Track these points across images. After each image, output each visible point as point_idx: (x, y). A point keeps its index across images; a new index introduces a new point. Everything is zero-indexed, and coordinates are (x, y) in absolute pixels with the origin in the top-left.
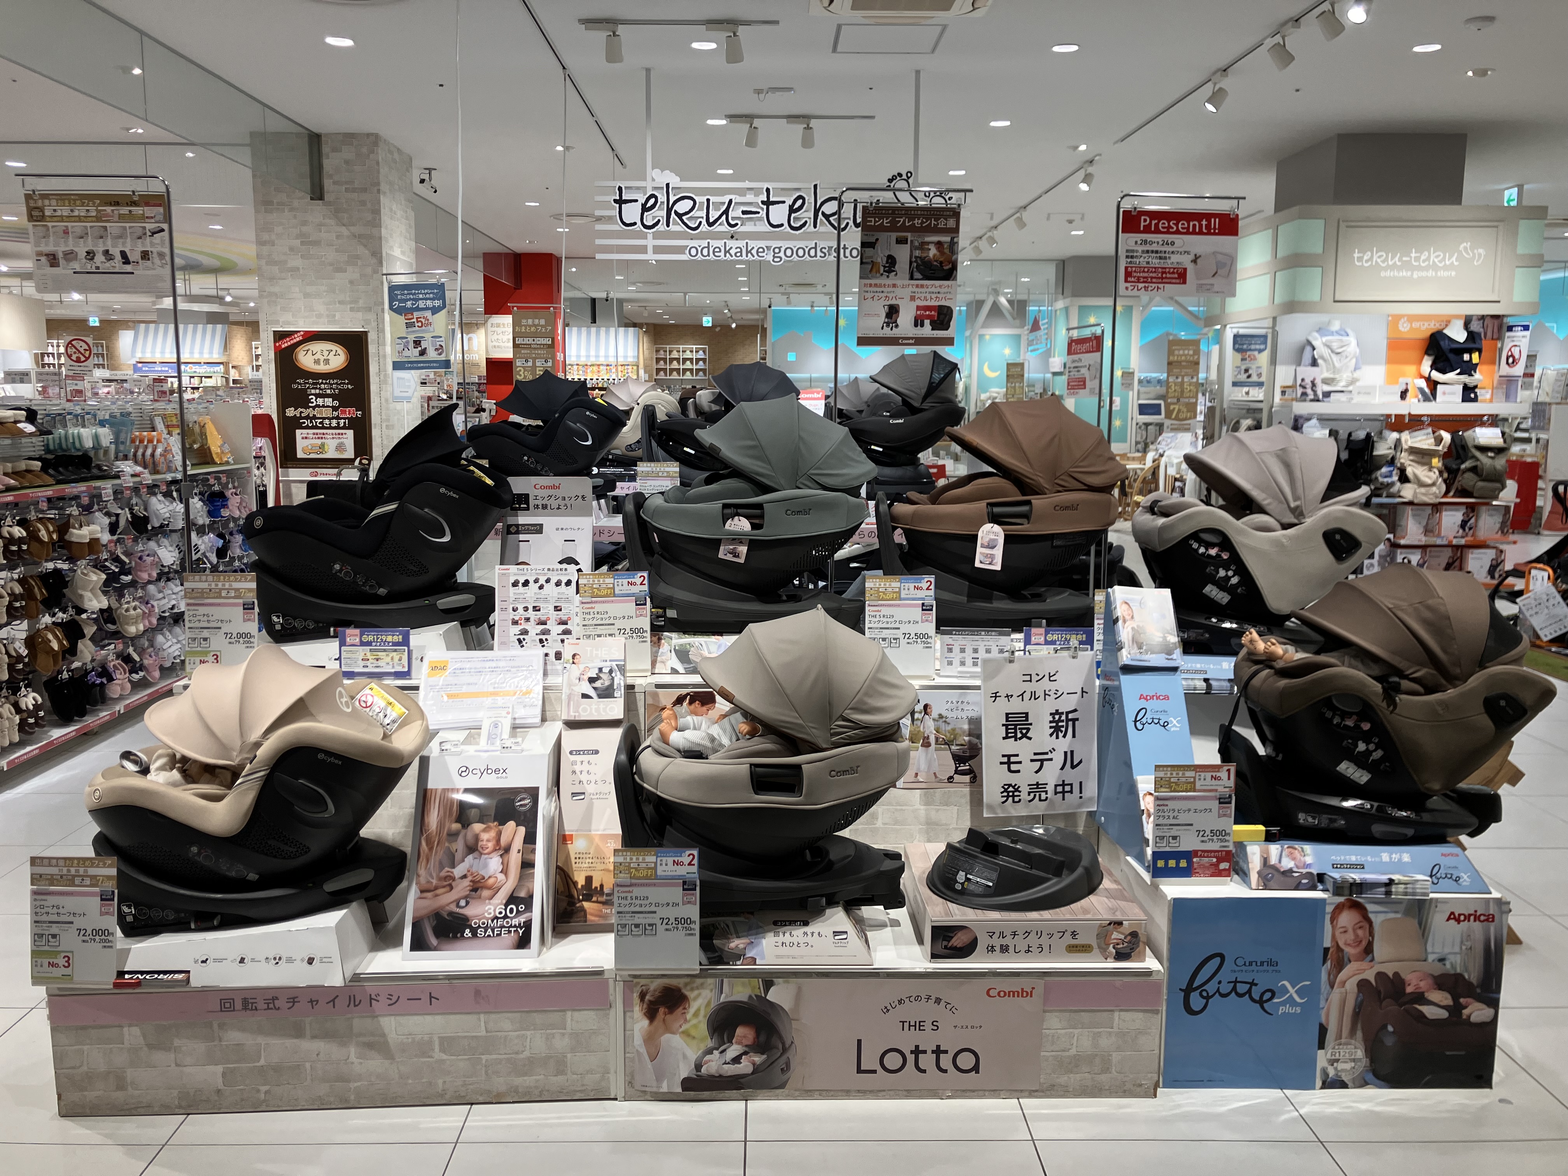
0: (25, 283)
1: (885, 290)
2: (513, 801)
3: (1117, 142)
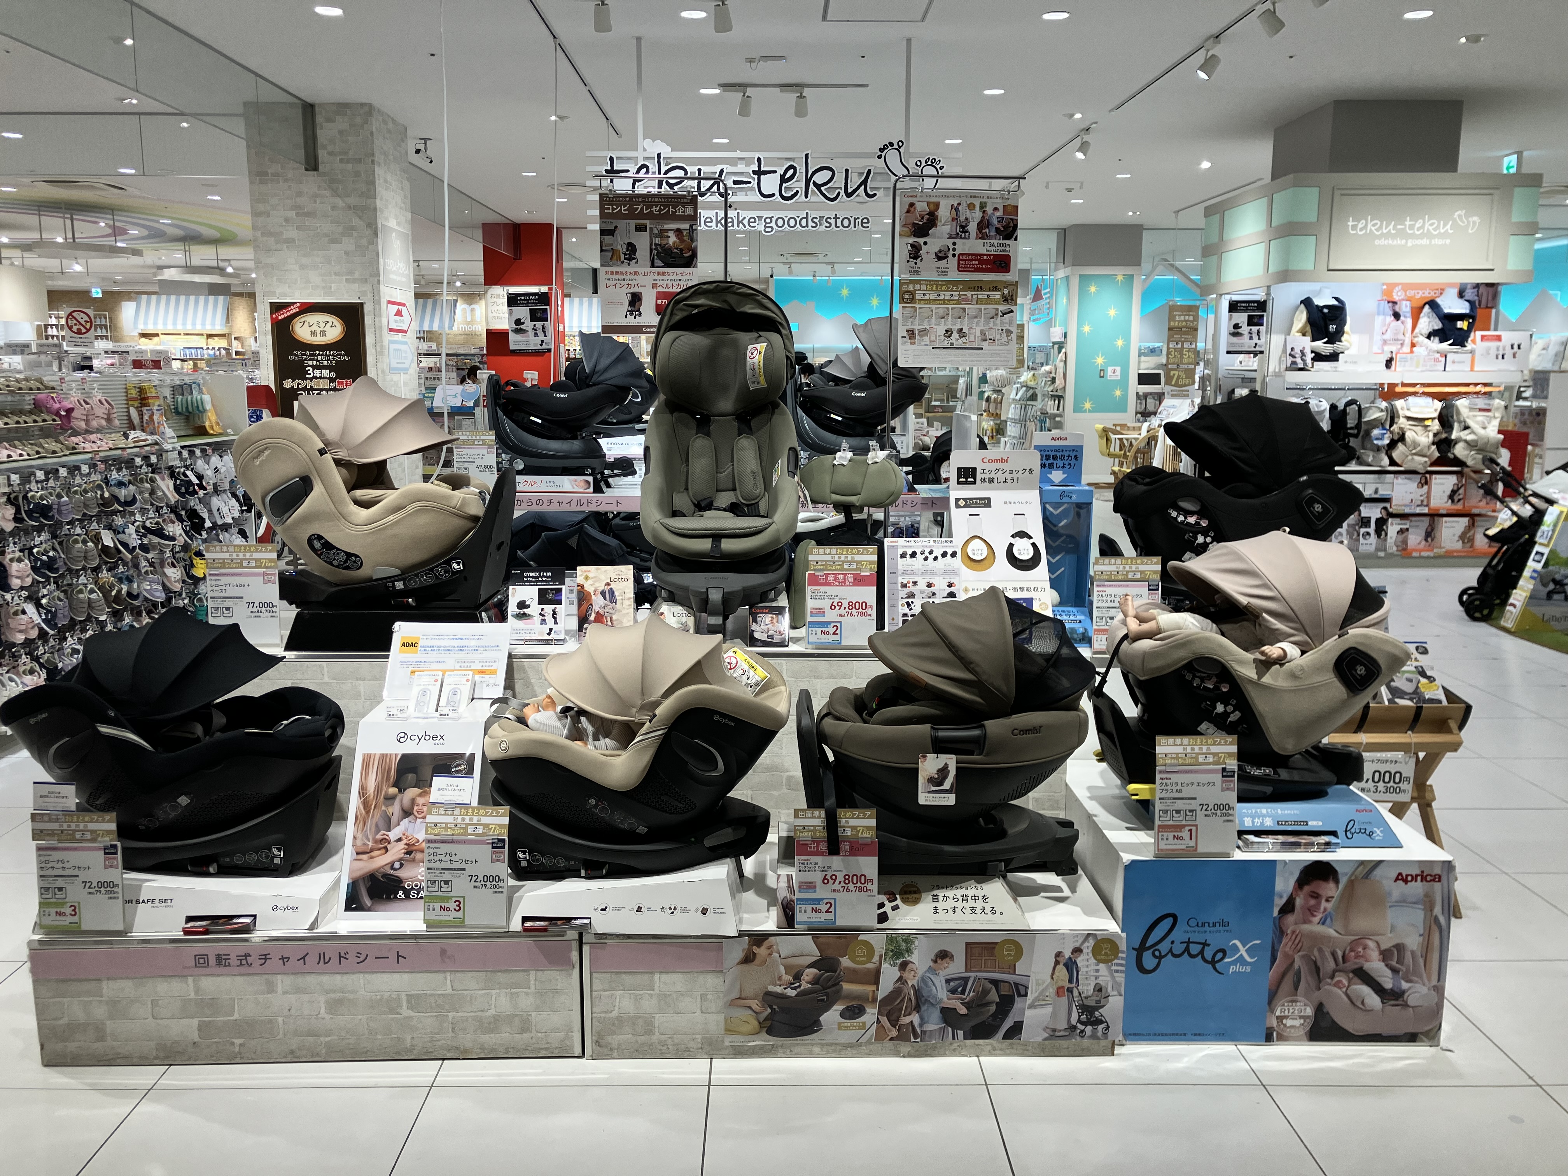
0: (26, 255)
1: (628, 277)
2: (449, 767)
3: (1110, 111)
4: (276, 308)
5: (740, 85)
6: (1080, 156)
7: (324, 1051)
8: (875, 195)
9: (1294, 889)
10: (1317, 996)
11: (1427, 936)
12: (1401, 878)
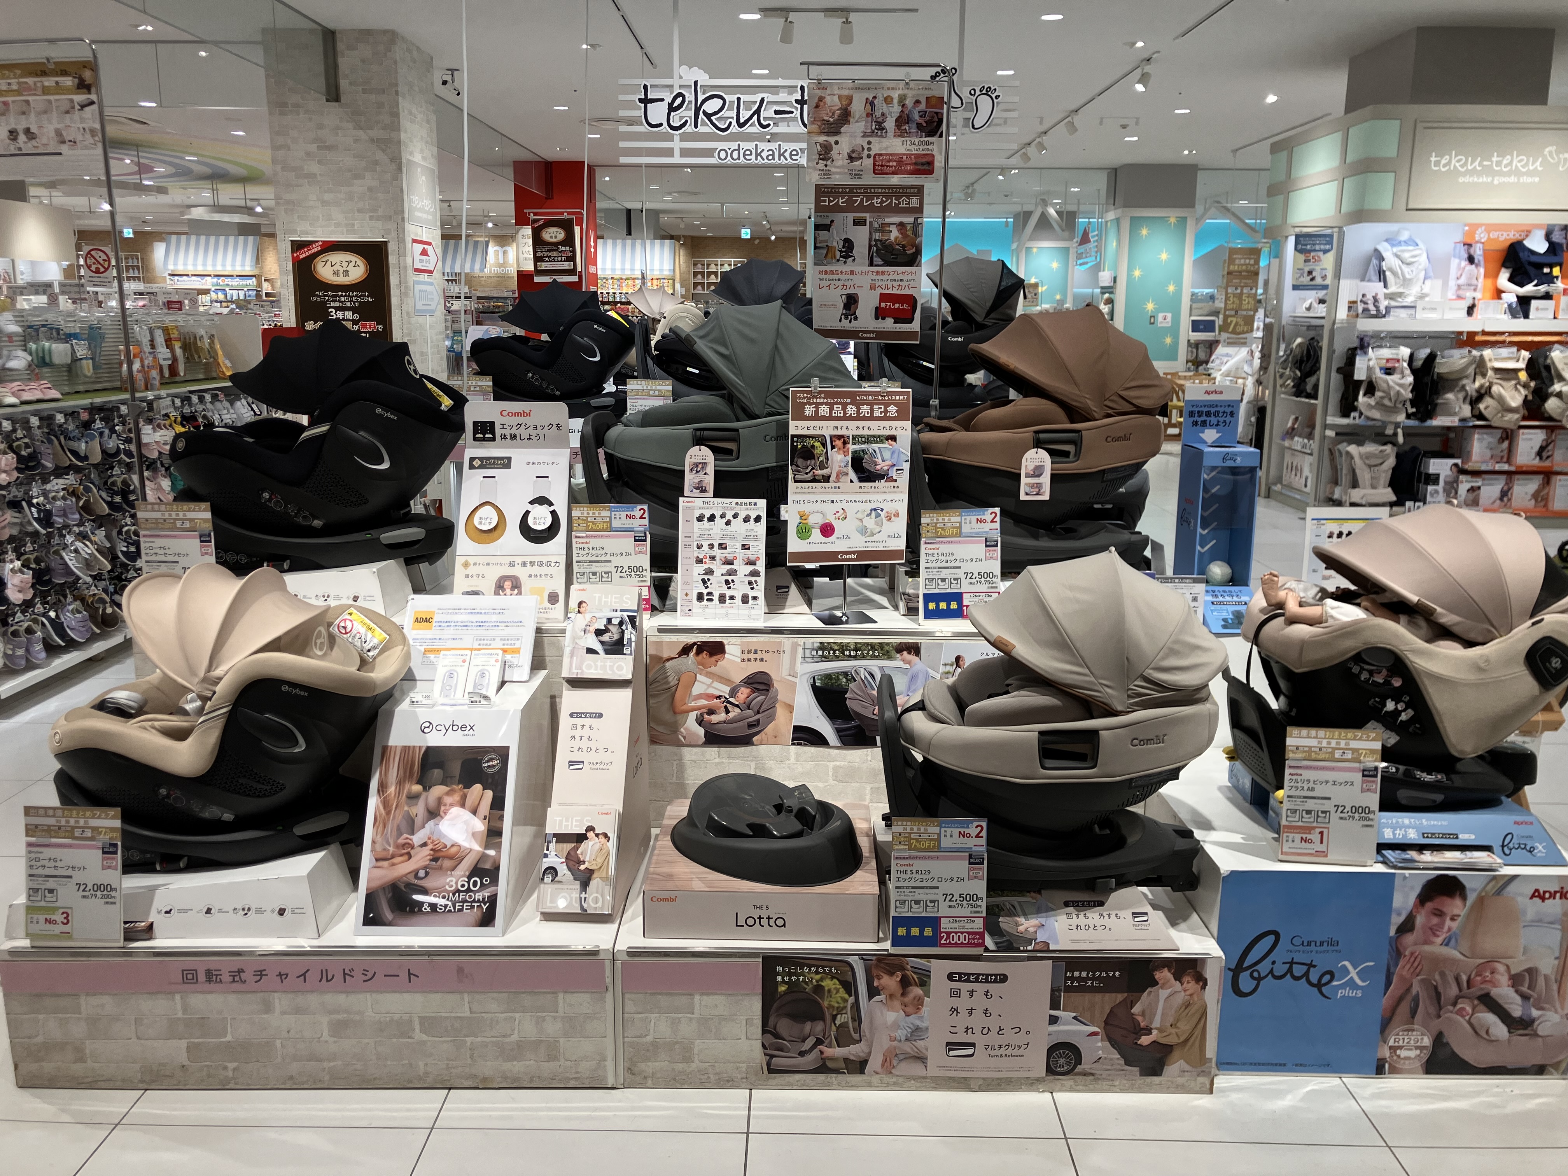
0: (53, 193)
2: (479, 762)
3: (1177, 38)
4: (298, 246)
5: (781, 10)
6: (1140, 88)
7: (327, 1078)
9: (1415, 906)
10: (1437, 1025)
11: (1563, 959)
12: (1538, 895)
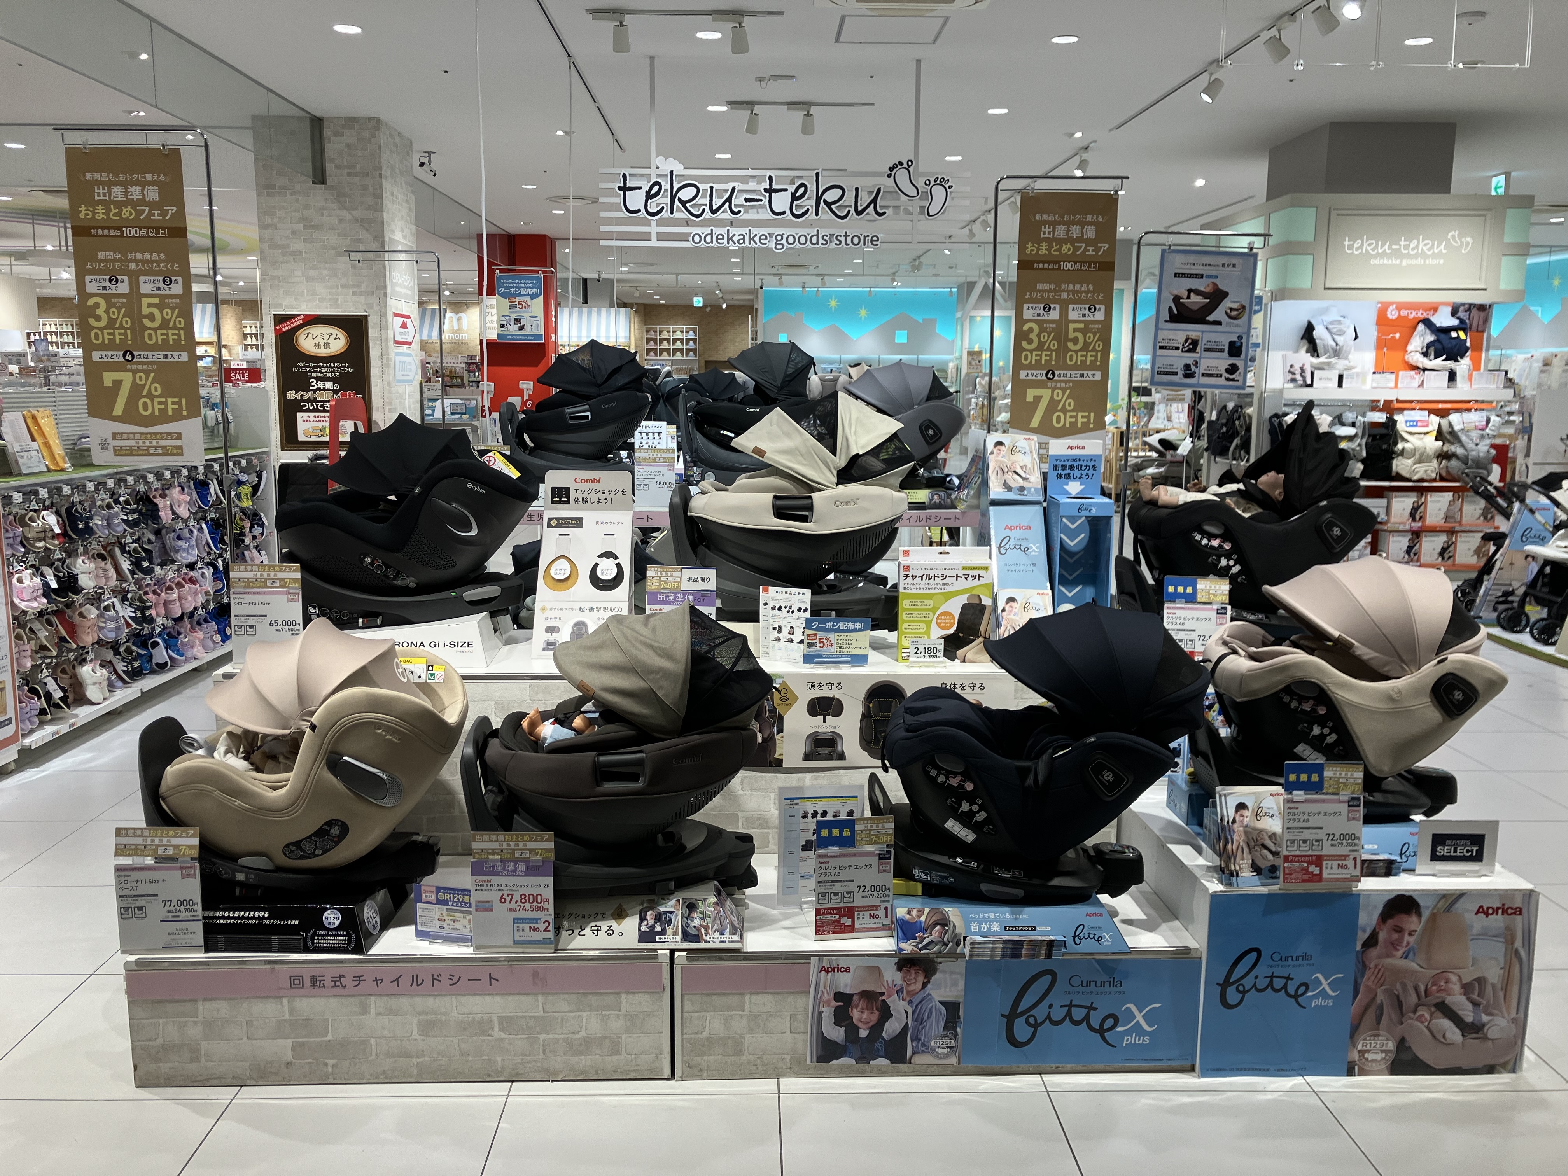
0: (16, 262)
3: (1112, 130)
4: (280, 319)
5: (747, 103)
6: (1078, 172)
7: (415, 1072)
8: (884, 213)
9: (1378, 922)
10: (1400, 1030)
11: (1508, 969)
12: (1482, 911)
